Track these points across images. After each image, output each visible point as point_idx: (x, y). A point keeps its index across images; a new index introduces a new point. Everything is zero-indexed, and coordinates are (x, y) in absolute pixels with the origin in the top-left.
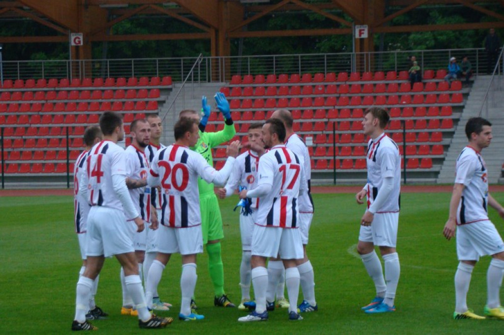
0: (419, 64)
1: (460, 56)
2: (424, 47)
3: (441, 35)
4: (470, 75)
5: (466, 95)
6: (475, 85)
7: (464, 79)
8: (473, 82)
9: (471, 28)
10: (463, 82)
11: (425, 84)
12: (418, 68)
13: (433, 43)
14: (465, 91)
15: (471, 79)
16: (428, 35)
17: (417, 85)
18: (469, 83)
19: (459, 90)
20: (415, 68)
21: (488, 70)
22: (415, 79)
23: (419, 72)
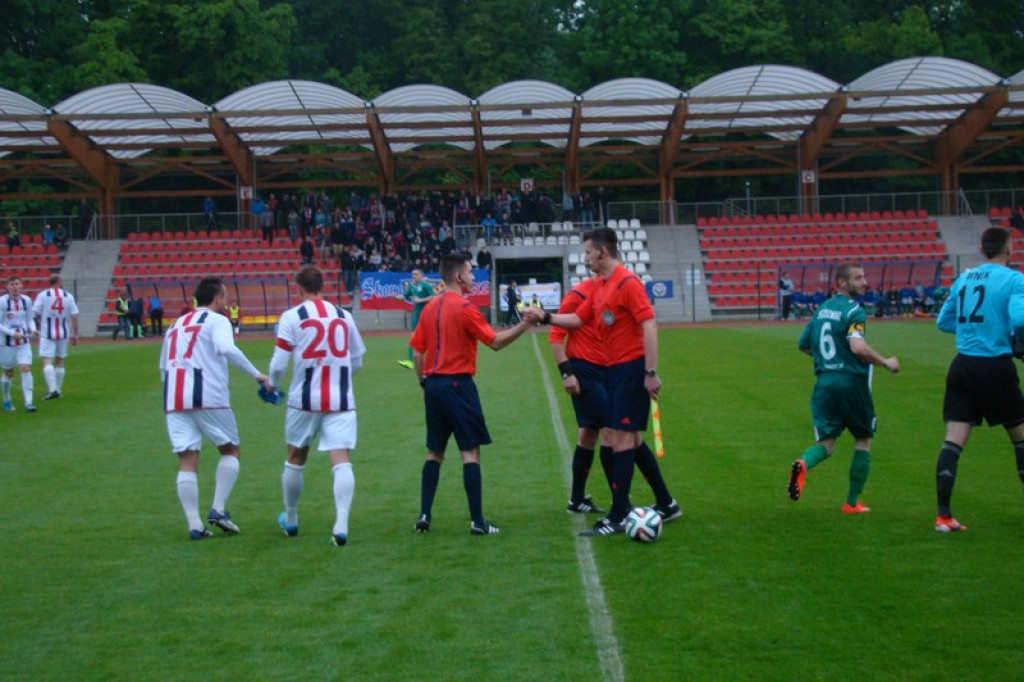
0: (17, 230)
1: (54, 223)
2: (16, 213)
3: (33, 201)
4: (65, 239)
5: (62, 258)
6: (70, 249)
7: (59, 244)
8: (67, 247)
9: (60, 197)
10: (59, 247)
11: (23, 248)
12: (16, 233)
13: (24, 210)
14: (61, 254)
15: (67, 243)
16: (19, 202)
17: (16, 248)
18: (64, 248)
19: (55, 253)
20: (13, 233)
21: (82, 236)
22: (14, 243)
23: (16, 237)
